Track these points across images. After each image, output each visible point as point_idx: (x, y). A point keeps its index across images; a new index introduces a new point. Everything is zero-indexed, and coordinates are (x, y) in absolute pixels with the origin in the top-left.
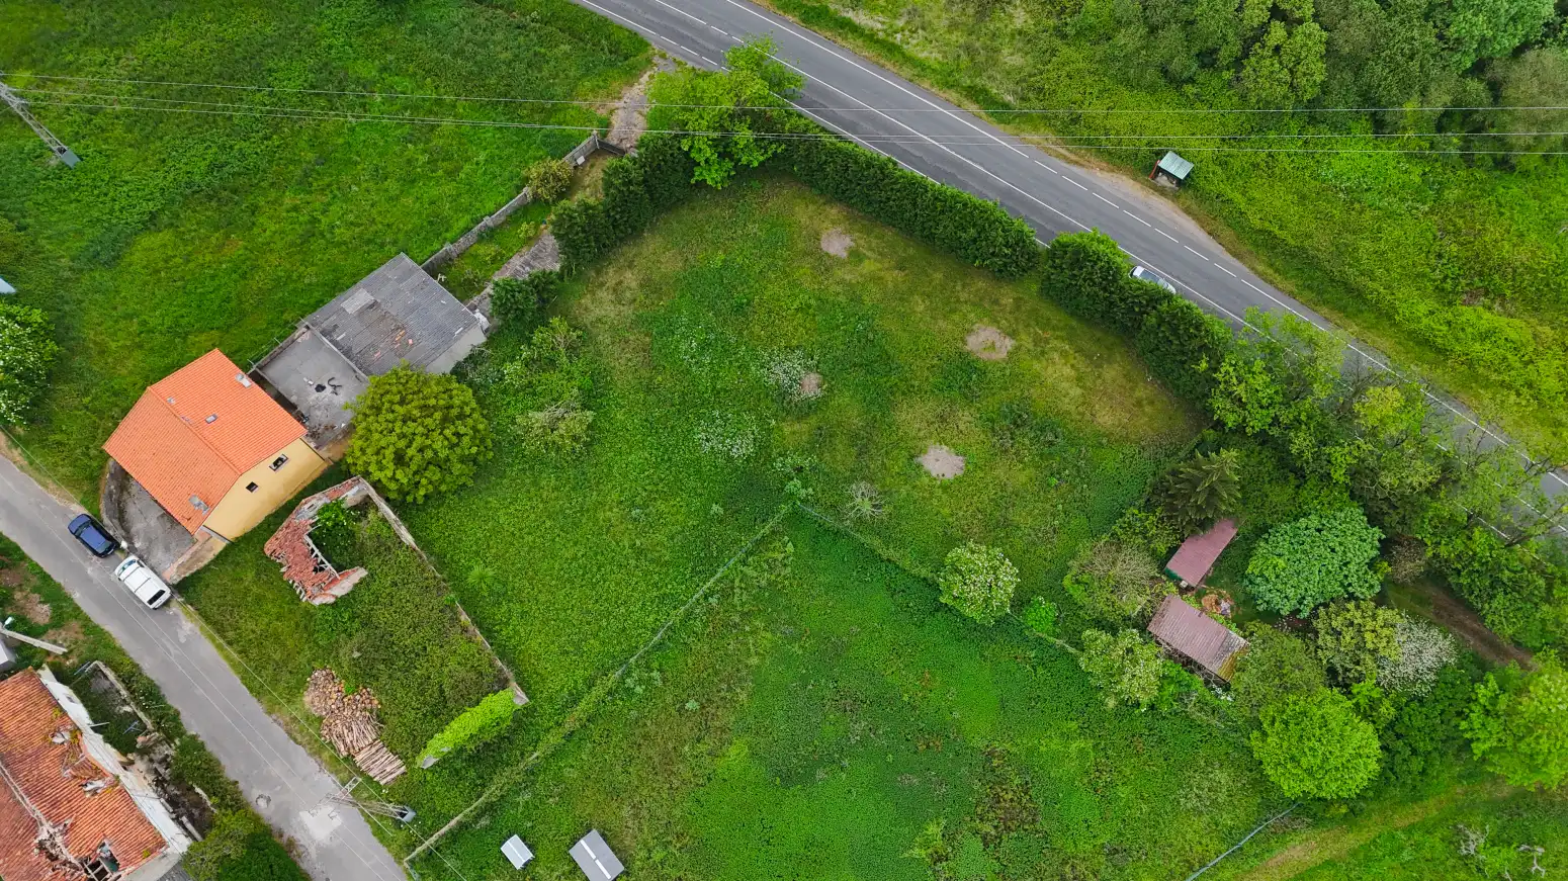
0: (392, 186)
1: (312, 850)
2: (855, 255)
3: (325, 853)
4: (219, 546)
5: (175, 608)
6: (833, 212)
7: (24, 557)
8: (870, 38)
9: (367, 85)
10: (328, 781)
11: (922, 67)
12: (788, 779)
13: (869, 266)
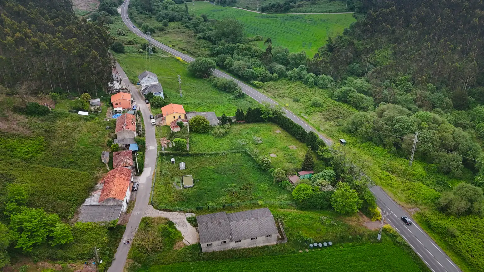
0: (220, 112)
1: (148, 149)
2: (280, 133)
3: (150, 150)
4: (165, 124)
5: (154, 126)
6: (281, 129)
7: (142, 116)
8: (305, 119)
9: (226, 104)
10: (156, 145)
11: (311, 123)
12: (217, 173)
13: (281, 135)
